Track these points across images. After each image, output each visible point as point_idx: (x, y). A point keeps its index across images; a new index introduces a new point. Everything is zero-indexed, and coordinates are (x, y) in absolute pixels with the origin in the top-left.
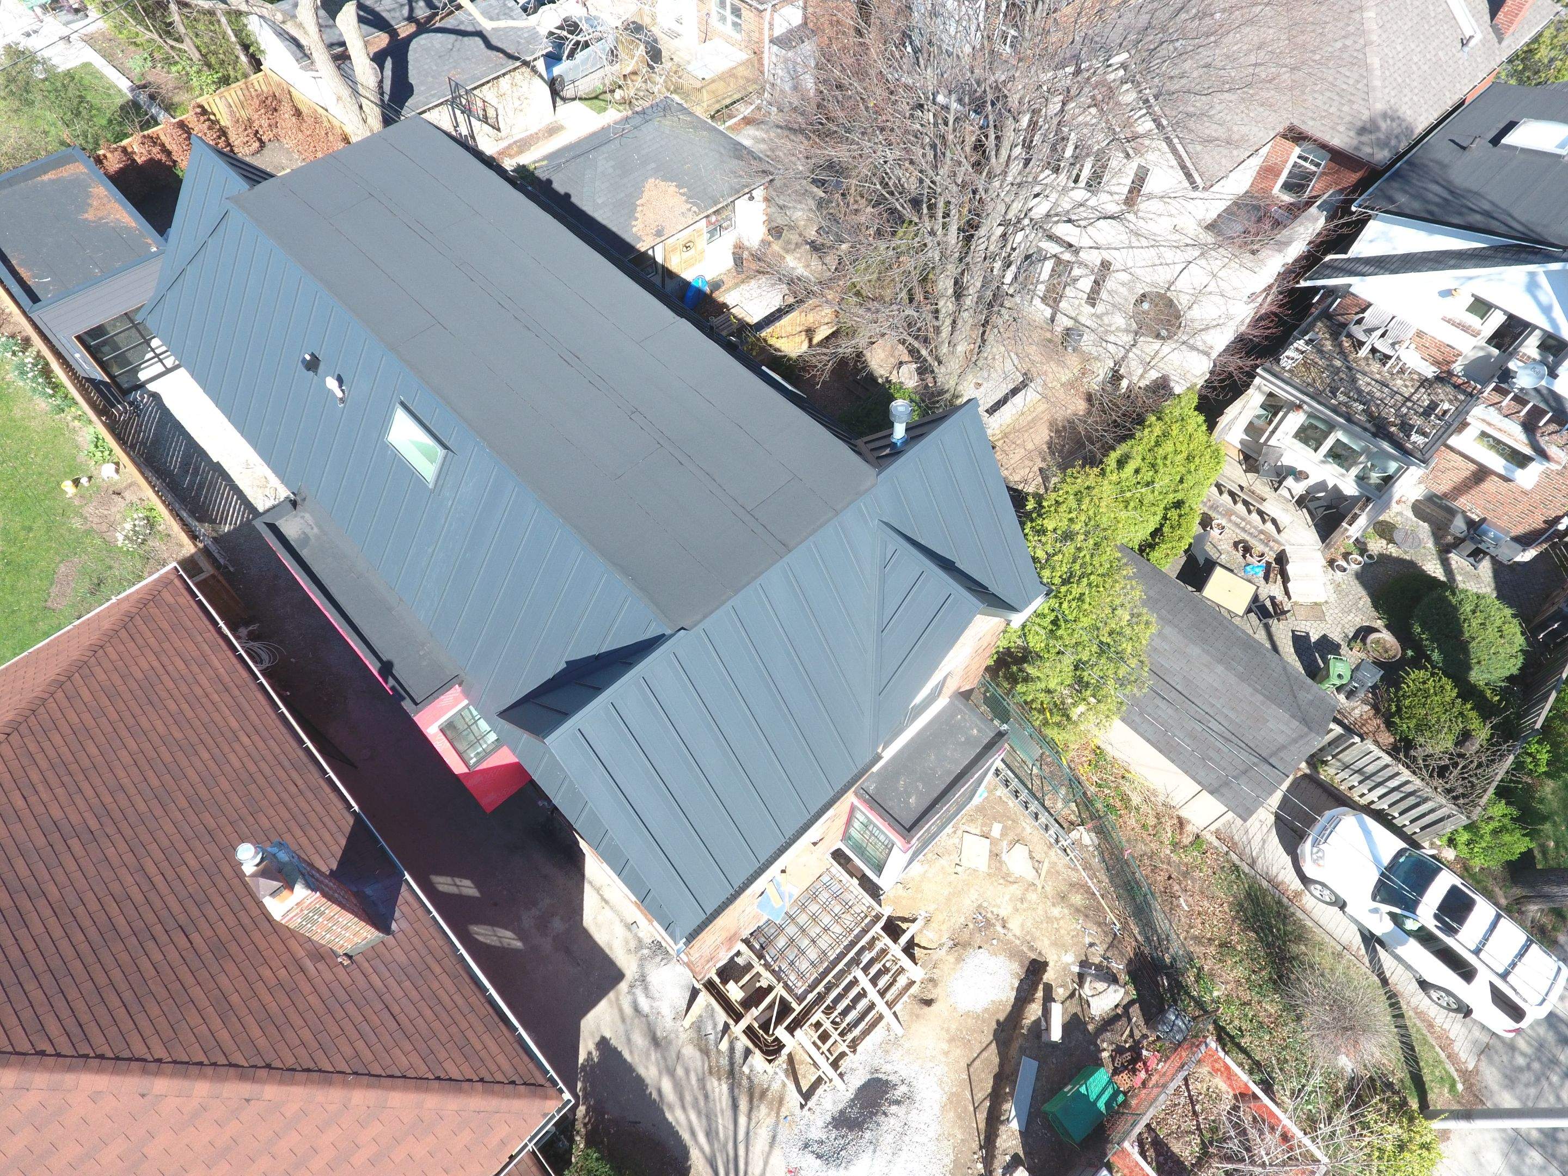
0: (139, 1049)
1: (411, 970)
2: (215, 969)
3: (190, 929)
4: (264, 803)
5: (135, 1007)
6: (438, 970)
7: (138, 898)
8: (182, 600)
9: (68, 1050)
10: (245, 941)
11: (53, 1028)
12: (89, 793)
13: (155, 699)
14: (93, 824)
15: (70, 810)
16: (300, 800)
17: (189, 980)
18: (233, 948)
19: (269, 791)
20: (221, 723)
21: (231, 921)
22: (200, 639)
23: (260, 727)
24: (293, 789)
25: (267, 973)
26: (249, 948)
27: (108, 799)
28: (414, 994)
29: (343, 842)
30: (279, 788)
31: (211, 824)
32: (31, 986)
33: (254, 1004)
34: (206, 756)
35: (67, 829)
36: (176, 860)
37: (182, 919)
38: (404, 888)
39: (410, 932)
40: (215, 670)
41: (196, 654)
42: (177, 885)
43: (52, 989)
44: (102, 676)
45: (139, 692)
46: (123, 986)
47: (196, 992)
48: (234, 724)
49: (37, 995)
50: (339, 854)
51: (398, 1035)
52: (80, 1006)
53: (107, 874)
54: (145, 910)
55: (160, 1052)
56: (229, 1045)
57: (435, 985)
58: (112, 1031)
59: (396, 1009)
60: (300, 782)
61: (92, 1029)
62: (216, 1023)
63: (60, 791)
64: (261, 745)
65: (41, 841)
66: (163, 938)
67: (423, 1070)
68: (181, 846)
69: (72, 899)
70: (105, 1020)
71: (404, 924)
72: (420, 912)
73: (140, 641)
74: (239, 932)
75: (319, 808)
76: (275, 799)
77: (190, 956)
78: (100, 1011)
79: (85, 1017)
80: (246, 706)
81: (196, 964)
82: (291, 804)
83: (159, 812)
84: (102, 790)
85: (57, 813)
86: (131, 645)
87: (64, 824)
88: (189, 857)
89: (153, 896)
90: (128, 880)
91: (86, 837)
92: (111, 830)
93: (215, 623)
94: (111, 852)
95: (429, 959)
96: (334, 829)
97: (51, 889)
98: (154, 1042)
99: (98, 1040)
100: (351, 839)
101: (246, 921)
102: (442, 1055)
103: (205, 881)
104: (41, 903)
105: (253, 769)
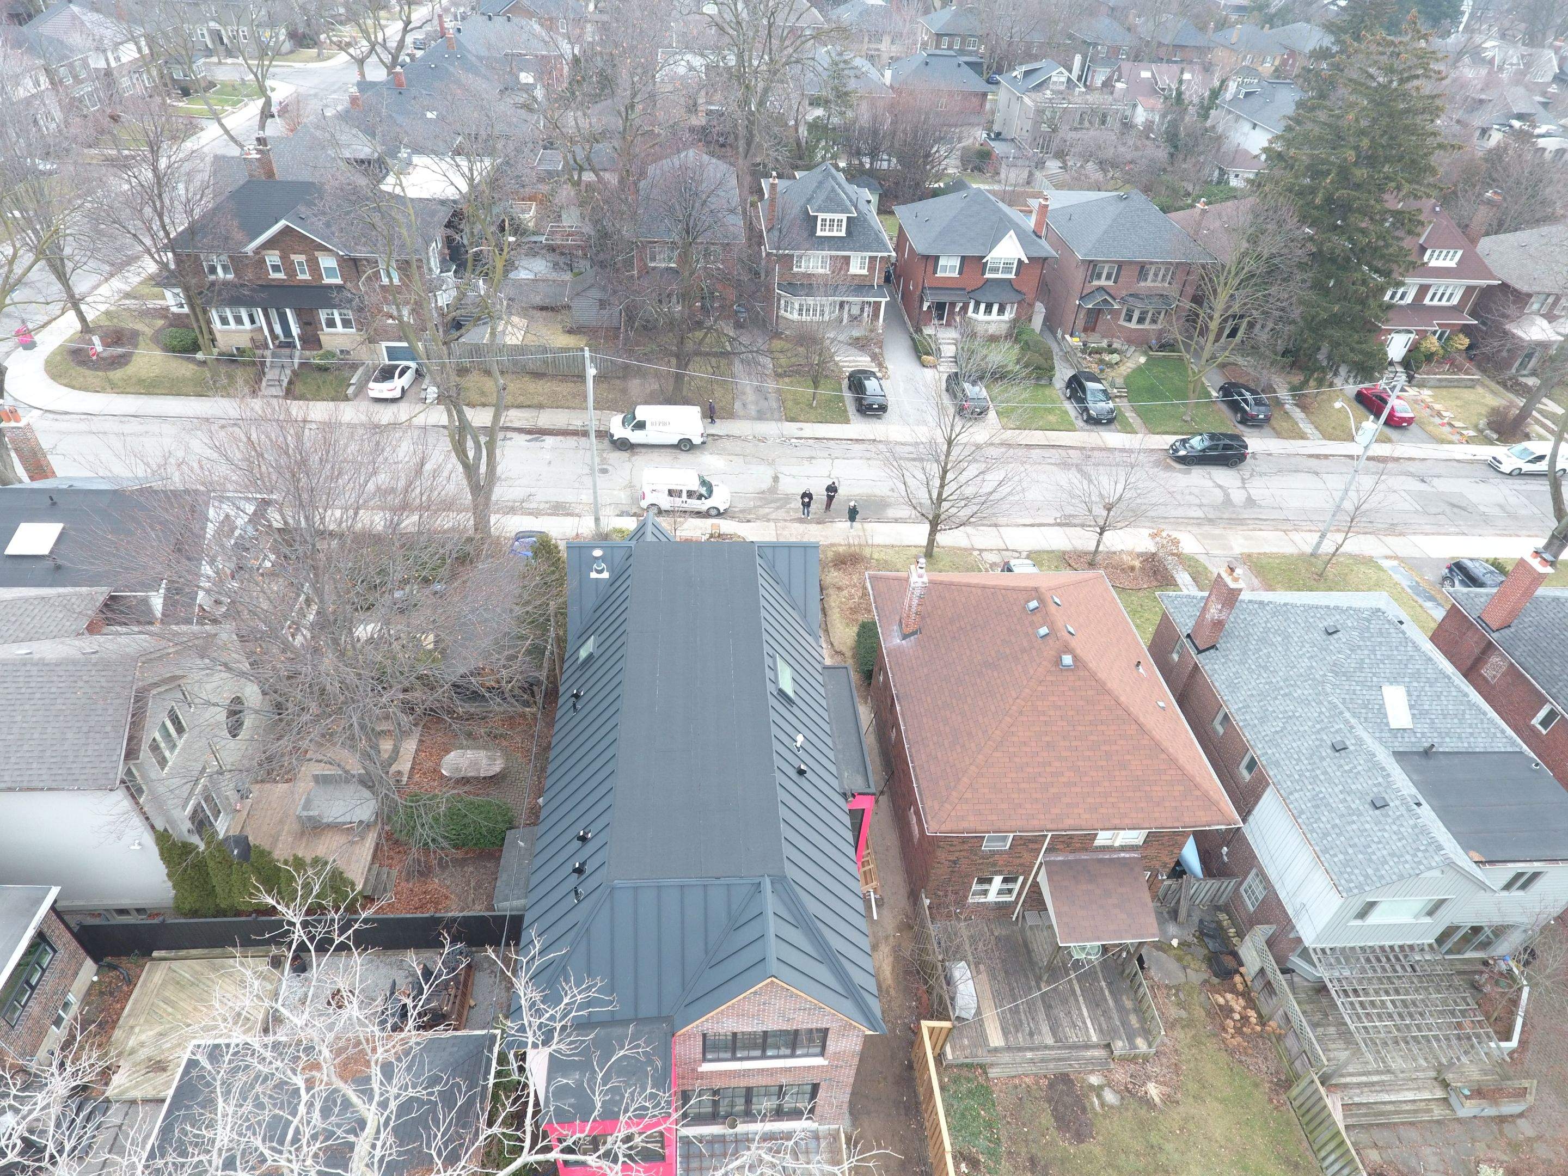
0: (979, 590)
2: (954, 615)
3: (959, 629)
4: (923, 679)
5: (978, 604)
6: (888, 613)
8: (930, 803)
11: (1000, 597)
13: (954, 734)
15: (991, 676)
17: (962, 611)
18: (947, 623)
19: (920, 684)
20: (930, 720)
21: (946, 632)
22: (927, 773)
23: (915, 718)
24: (911, 685)
25: (940, 613)
26: (943, 622)
27: (978, 681)
31: (944, 670)
32: (1006, 609)
36: (959, 656)
39: (891, 626)
40: (925, 753)
41: (931, 762)
42: (960, 646)
43: (1000, 608)
44: (973, 745)
46: (981, 609)
47: (961, 607)
48: (925, 719)
49: (1004, 606)
52: (993, 603)
53: (981, 650)
57: (891, 608)
58: (985, 595)
61: (990, 596)
64: (917, 709)
66: (968, 625)
68: (956, 661)
70: (987, 599)
71: (892, 629)
73: (954, 770)
74: (944, 627)
75: (904, 676)
76: (919, 681)
78: (988, 602)
80: (917, 730)
83: (961, 675)
84: (979, 685)
93: (918, 787)
98: (975, 593)
105: (923, 696)
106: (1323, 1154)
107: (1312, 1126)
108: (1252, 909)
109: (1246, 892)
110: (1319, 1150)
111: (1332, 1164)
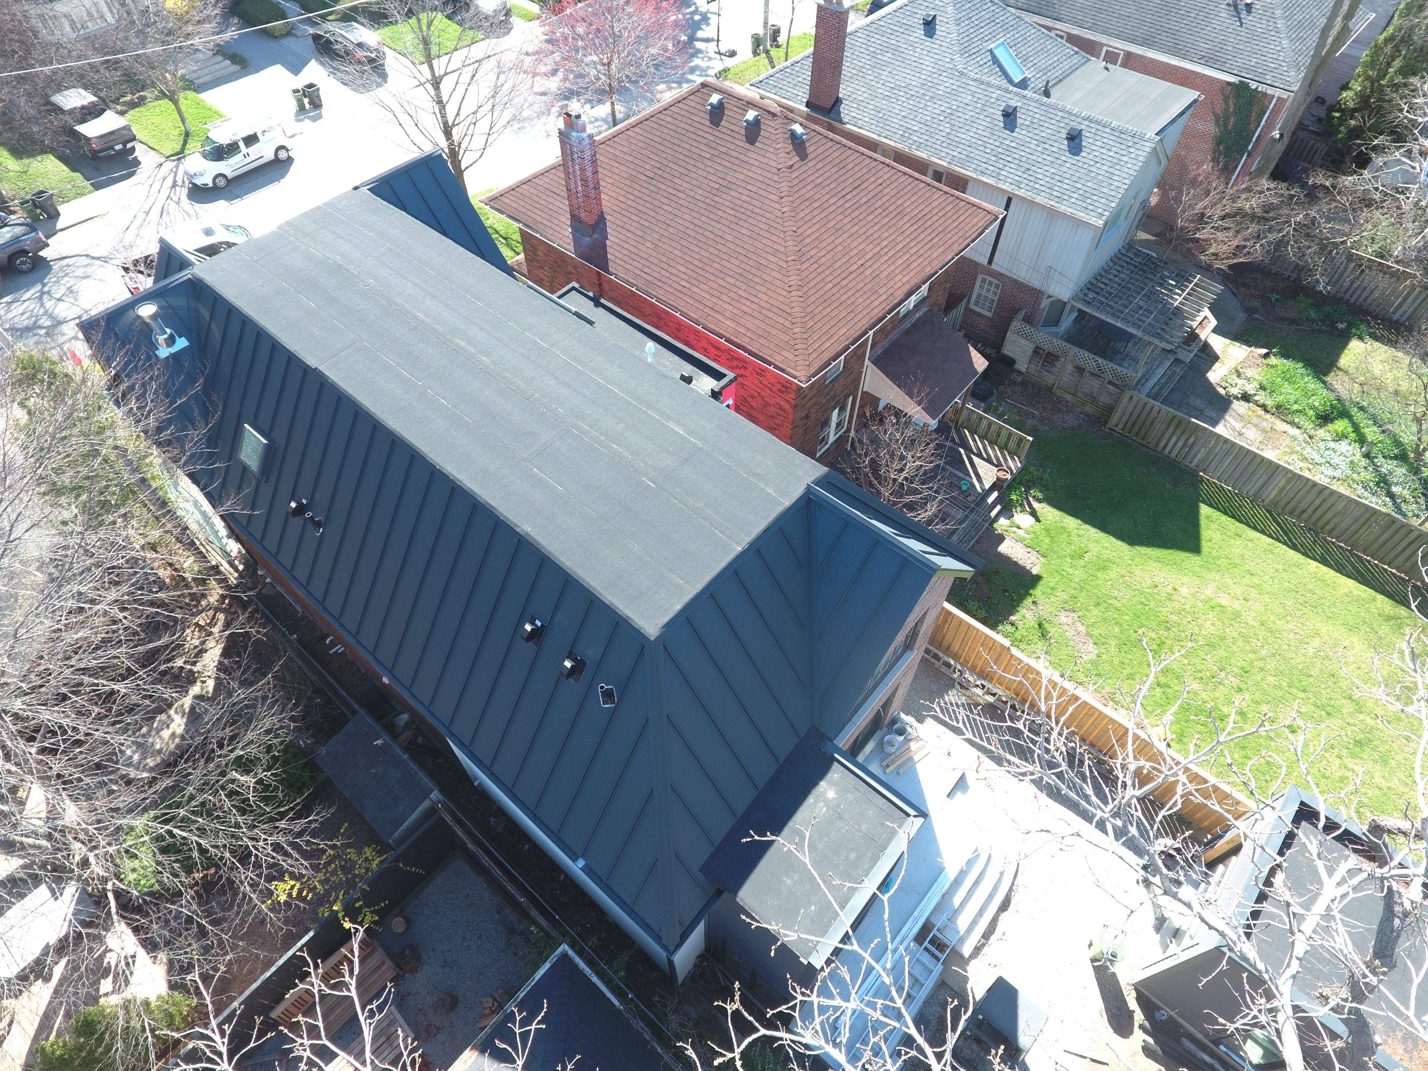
0: (636, 129)
1: (555, 215)
2: (630, 171)
3: (649, 180)
4: (655, 254)
5: (648, 141)
6: (545, 222)
7: (676, 181)
8: (779, 358)
9: (658, 115)
10: (626, 188)
11: (669, 119)
12: (728, 211)
13: (741, 279)
14: (716, 199)
15: (730, 198)
16: (640, 266)
17: (636, 161)
18: (628, 183)
19: (656, 261)
20: (701, 285)
21: (636, 193)
22: (749, 334)
23: (682, 296)
24: (646, 270)
25: (610, 181)
26: (622, 186)
27: (720, 213)
28: (551, 206)
29: (609, 256)
30: (652, 266)
31: (671, 230)
32: (686, 127)
33: (608, 167)
34: (696, 262)
35: (724, 190)
36: (673, 205)
37: (654, 182)
38: (572, 249)
39: (563, 232)
40: (727, 318)
41: (743, 322)
42: (666, 195)
43: (678, 130)
44: (774, 274)
45: (750, 277)
46: (657, 145)
47: (631, 159)
48: (695, 289)
49: (682, 125)
50: (608, 249)
51: (550, 187)
52: (666, 131)
53: (694, 182)
54: (671, 178)
55: (629, 133)
56: (608, 148)
57: (544, 215)
58: (649, 129)
59: (555, 196)
60: (645, 276)
61: (656, 126)
62: (617, 153)
63: (740, 203)
64: (675, 285)
65: (729, 178)
66: (656, 171)
67: (536, 181)
68: (675, 212)
69: (699, 165)
70: (654, 132)
71: (567, 234)
72: (561, 243)
73: (776, 310)
74: (629, 190)
75: (629, 267)
76: (651, 259)
77: (641, 170)
78: (659, 134)
79: (661, 128)
80: (696, 304)
81: (638, 169)
82: (642, 261)
83: (695, 221)
84: (726, 216)
85: (732, 193)
86: (778, 304)
87: (727, 191)
88: (670, 209)
89: (672, 185)
90: (685, 184)
91: (714, 191)
92: (708, 201)
93: (751, 353)
94: (701, 192)
95: (549, 224)
96: (617, 261)
97: (709, 163)
98: (634, 135)
99: (652, 124)
100: (606, 260)
101: (630, 196)
102: (532, 190)
103: (656, 203)
104: (708, 156)
105: (670, 269)
106: (1162, 445)
107: (1143, 432)
108: (989, 315)
109: (977, 303)
110: (1157, 444)
111: (1174, 447)
